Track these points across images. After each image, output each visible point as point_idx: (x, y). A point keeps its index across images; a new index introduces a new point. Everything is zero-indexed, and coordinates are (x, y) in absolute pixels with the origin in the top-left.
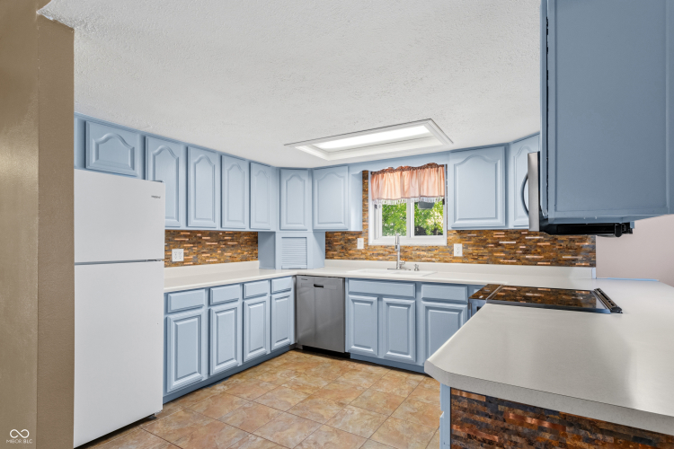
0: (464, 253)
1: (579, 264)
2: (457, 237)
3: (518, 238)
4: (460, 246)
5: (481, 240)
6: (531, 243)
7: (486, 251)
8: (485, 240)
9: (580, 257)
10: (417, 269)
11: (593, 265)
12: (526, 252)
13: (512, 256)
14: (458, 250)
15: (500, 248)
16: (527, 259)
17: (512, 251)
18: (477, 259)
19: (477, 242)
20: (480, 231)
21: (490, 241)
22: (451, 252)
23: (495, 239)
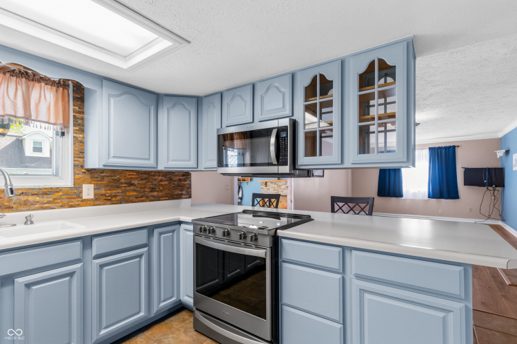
0: (95, 195)
1: (184, 197)
2: (88, 177)
3: (146, 179)
4: (92, 186)
5: (114, 180)
6: (155, 182)
7: (119, 191)
8: (119, 180)
9: (184, 192)
10: (29, 221)
11: (190, 197)
12: (153, 190)
13: (142, 194)
14: (88, 191)
15: (132, 187)
16: (153, 196)
17: (142, 190)
18: (110, 200)
19: (110, 182)
20: (113, 171)
21: (123, 181)
22: (79, 195)
23: (128, 179)
